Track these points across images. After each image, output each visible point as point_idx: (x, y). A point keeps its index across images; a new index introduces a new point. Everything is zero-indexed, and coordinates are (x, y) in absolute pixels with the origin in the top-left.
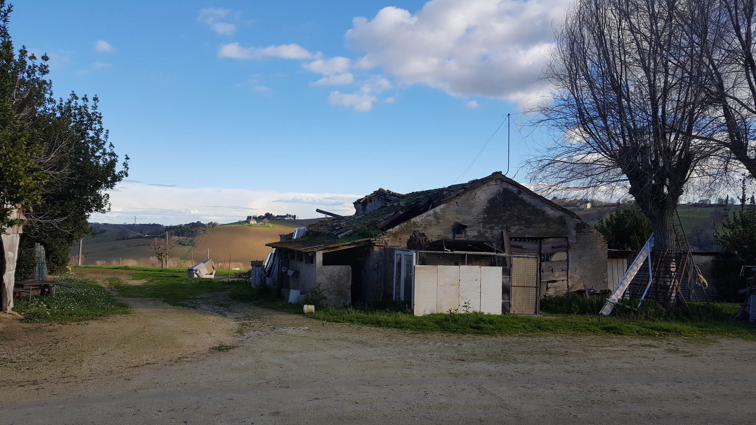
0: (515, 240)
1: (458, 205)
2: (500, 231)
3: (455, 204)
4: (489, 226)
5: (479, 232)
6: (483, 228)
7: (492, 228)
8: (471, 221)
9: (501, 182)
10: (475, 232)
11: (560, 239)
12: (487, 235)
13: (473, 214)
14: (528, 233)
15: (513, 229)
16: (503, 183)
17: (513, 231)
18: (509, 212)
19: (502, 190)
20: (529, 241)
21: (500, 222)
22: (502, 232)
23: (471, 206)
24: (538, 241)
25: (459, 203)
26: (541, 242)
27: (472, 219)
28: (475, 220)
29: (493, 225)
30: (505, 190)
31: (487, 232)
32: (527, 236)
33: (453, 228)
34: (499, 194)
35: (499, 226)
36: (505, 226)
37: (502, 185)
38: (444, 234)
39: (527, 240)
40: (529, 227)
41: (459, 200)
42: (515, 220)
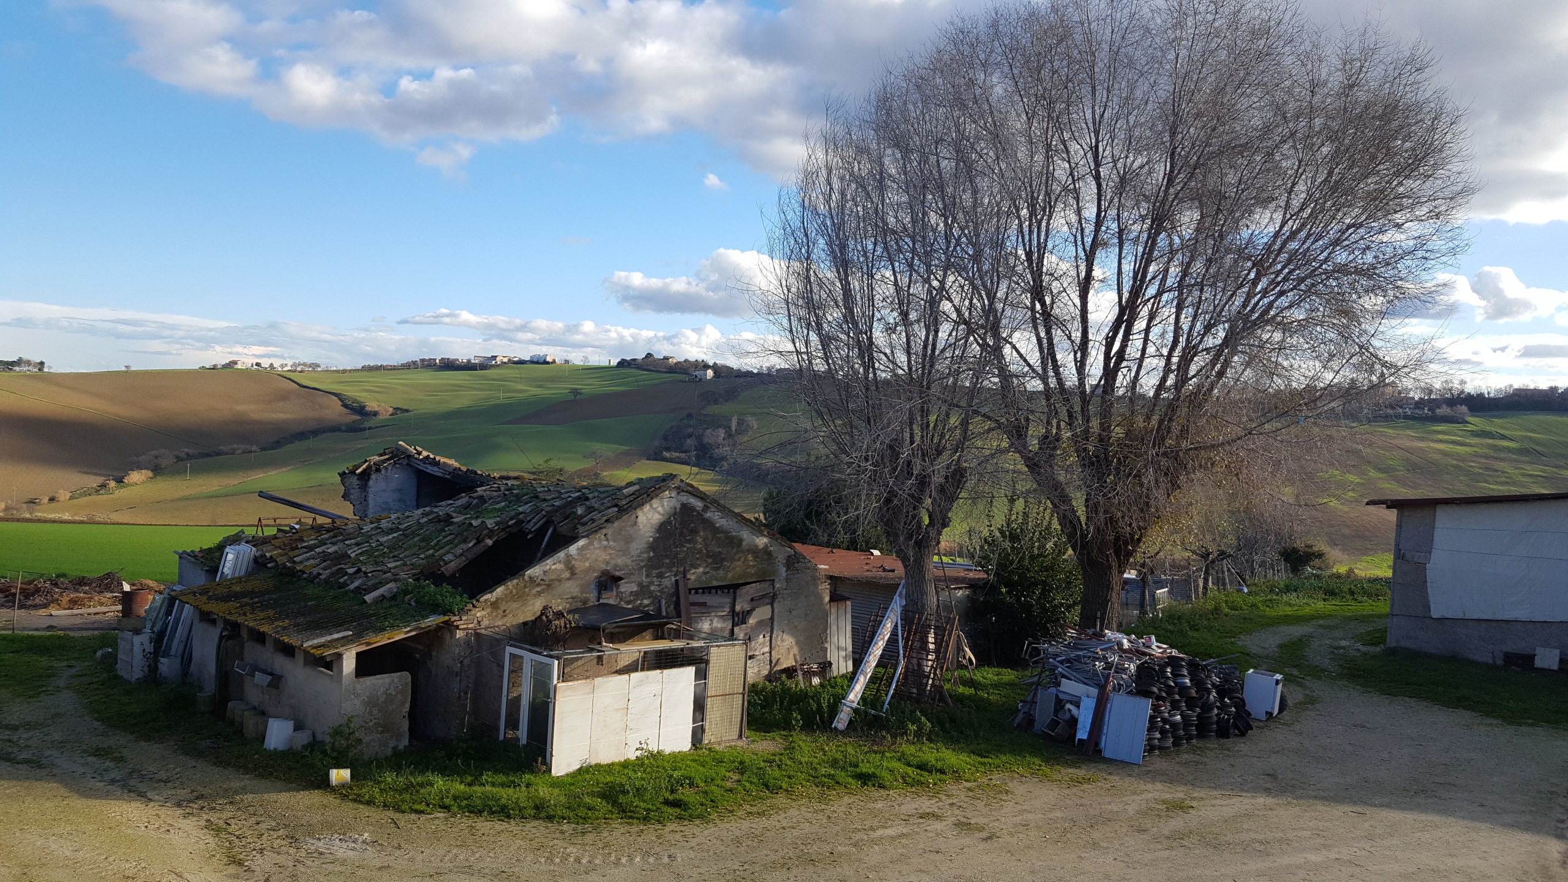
0: (696, 593)
1: (607, 540)
2: (673, 579)
3: (603, 537)
4: (657, 571)
5: (640, 585)
6: (647, 576)
7: (661, 576)
8: (627, 566)
9: (679, 493)
10: (633, 584)
11: (763, 585)
12: (652, 588)
13: (632, 554)
14: (717, 579)
15: (693, 573)
16: (682, 494)
17: (693, 577)
18: (688, 545)
19: (679, 506)
20: (716, 593)
21: (674, 563)
22: (677, 581)
23: (629, 540)
24: (731, 591)
25: (609, 536)
26: (735, 593)
27: (629, 562)
28: (634, 564)
29: (663, 570)
30: (685, 507)
31: (652, 583)
32: (715, 583)
33: (599, 582)
34: (675, 513)
35: (672, 571)
36: (682, 569)
37: (679, 497)
38: (582, 593)
39: (713, 591)
40: (718, 569)
41: (610, 530)
42: (697, 559)
